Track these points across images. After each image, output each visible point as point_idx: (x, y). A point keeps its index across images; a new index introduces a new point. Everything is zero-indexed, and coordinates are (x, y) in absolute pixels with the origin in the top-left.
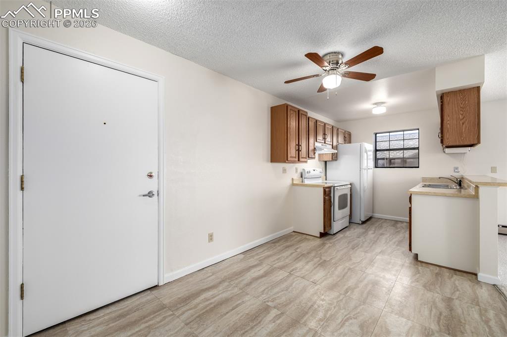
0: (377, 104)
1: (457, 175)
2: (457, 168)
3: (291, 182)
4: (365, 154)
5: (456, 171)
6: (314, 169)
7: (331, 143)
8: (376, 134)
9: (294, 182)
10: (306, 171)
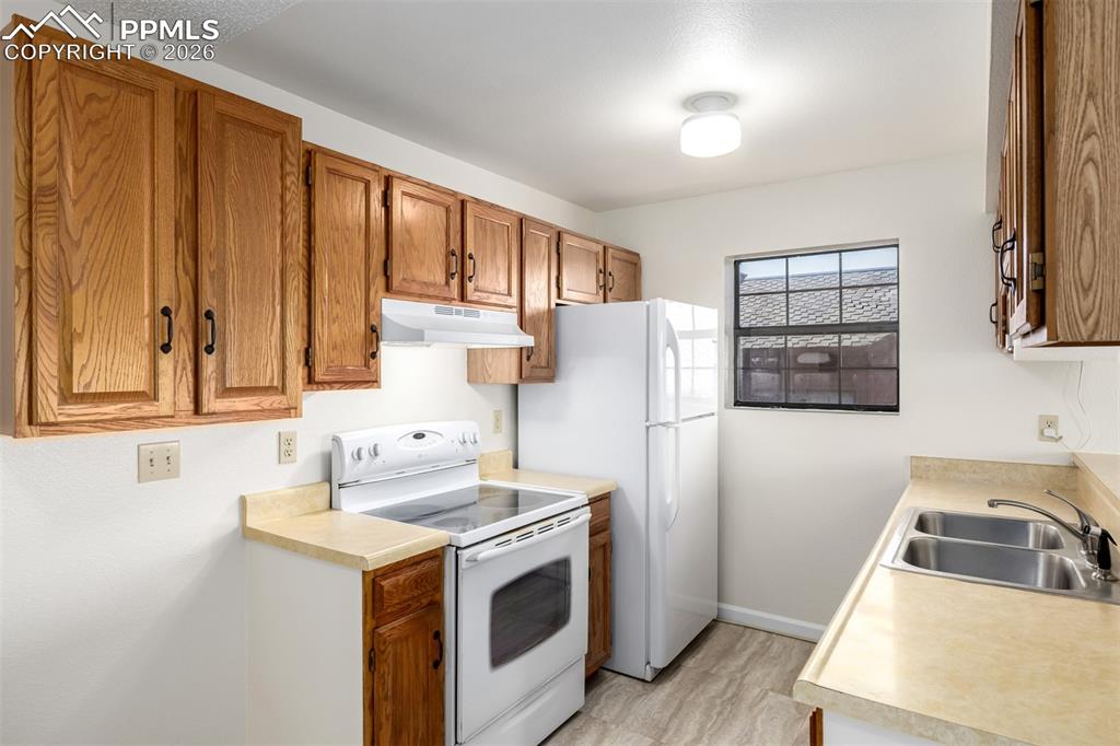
0: (695, 103)
1: (1050, 453)
2: (1050, 423)
3: (233, 520)
4: (669, 351)
5: (1048, 432)
6: (418, 428)
7: (514, 300)
8: (737, 263)
9: (253, 522)
10: (348, 450)
